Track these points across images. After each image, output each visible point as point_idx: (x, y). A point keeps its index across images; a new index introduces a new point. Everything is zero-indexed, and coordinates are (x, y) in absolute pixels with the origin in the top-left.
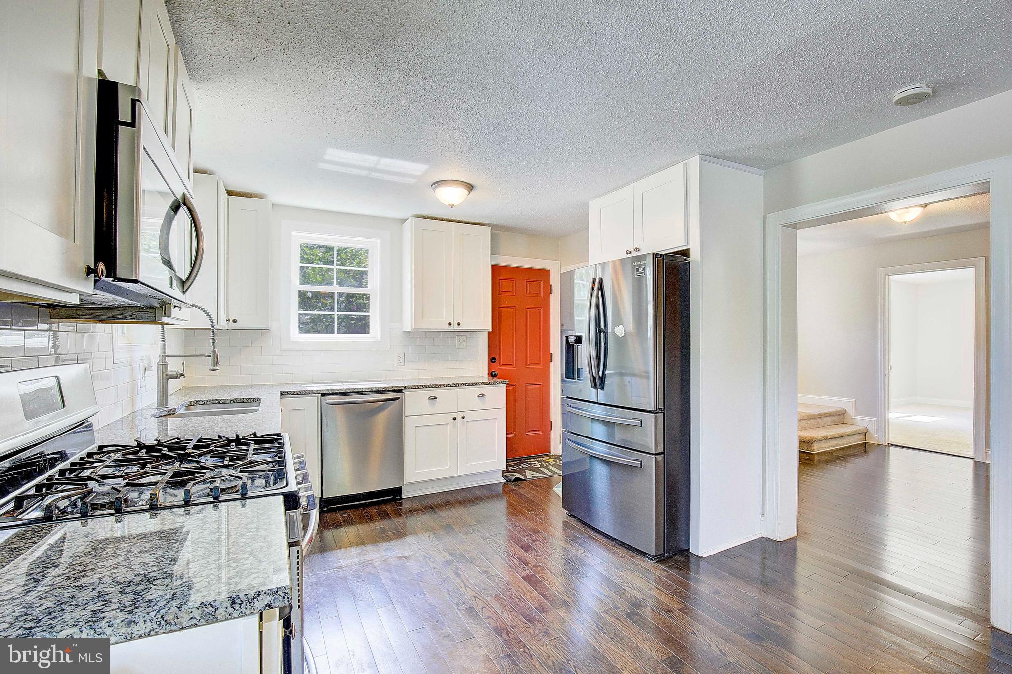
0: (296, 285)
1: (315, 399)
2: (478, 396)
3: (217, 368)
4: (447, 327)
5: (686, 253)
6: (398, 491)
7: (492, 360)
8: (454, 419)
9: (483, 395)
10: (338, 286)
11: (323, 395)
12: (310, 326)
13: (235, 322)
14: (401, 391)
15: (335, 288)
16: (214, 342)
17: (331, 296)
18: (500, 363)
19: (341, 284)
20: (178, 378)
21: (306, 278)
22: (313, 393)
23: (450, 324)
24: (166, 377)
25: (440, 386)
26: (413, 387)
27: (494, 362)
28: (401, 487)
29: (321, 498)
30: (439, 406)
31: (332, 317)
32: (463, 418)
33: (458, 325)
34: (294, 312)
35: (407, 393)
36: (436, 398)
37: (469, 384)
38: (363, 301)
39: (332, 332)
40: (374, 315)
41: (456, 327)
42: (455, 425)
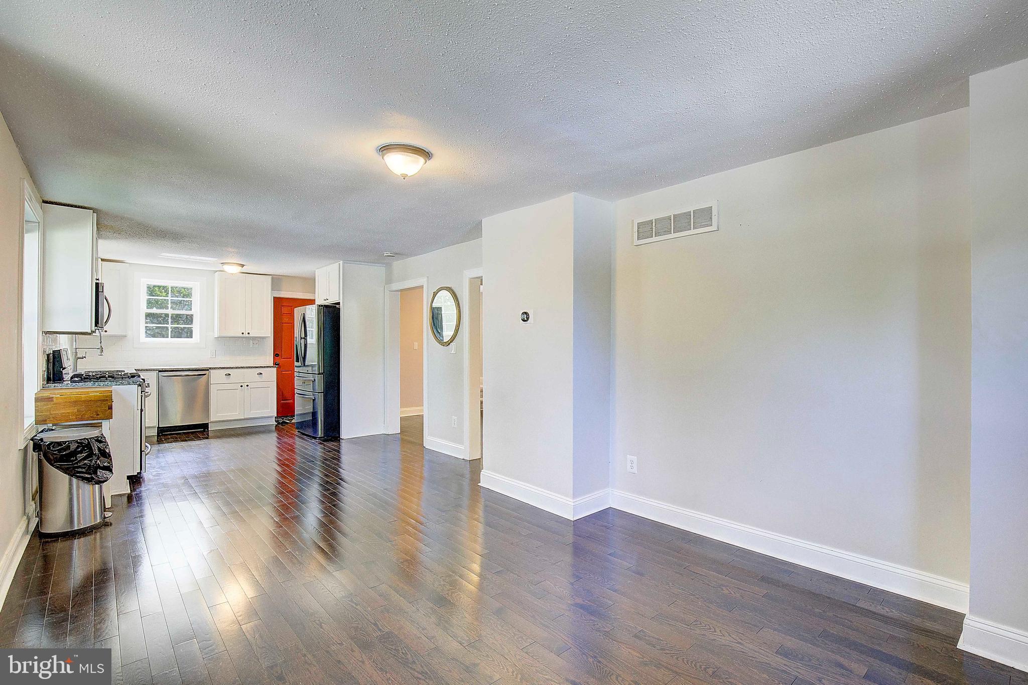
0: (144, 309)
1: (155, 373)
2: (257, 373)
3: (102, 354)
4: (241, 335)
5: (338, 304)
6: (205, 426)
7: (276, 355)
8: (242, 386)
9: (261, 374)
10: (171, 310)
11: (160, 371)
12: (152, 333)
13: (106, 331)
14: (208, 370)
15: (170, 311)
16: (101, 342)
17: (167, 315)
18: (282, 357)
19: (173, 308)
20: (83, 358)
21: (150, 304)
22: (154, 370)
23: (243, 333)
24: (77, 358)
25: (232, 368)
26: (215, 368)
27: (277, 357)
28: (208, 423)
29: (158, 428)
30: (231, 379)
31: (167, 328)
32: (247, 386)
33: (249, 333)
34: (142, 324)
35: (212, 371)
36: (230, 375)
37: (252, 367)
38: (189, 319)
39: (168, 337)
40: (196, 327)
41: (247, 335)
42: (242, 390)
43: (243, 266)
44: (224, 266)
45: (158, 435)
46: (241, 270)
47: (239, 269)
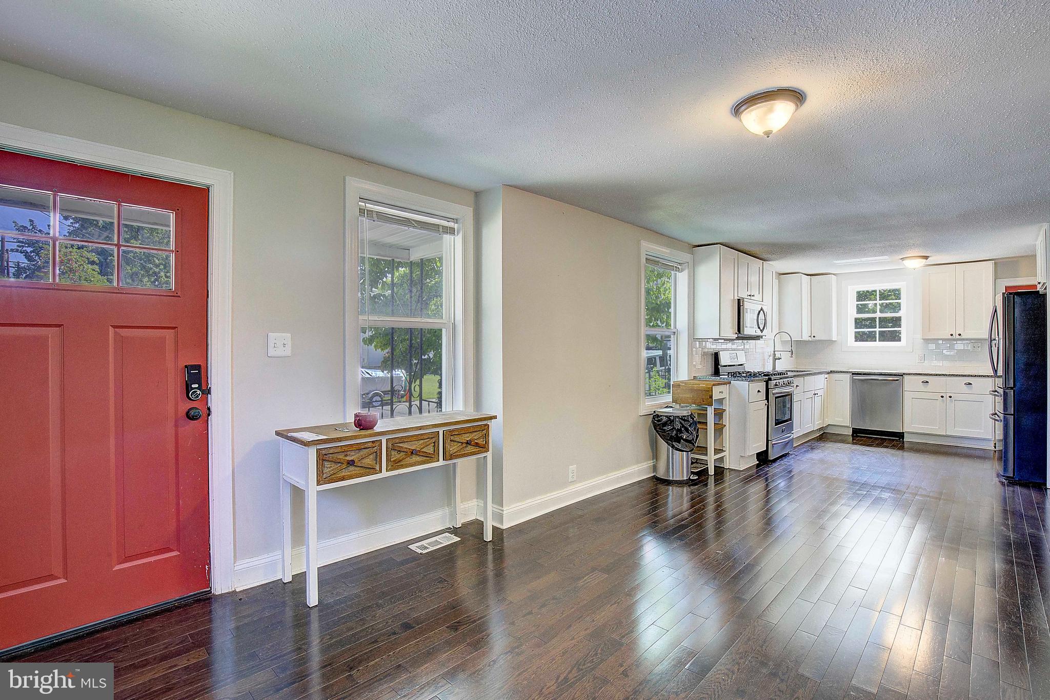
0: (853, 314)
1: (848, 376)
2: (965, 384)
4: (949, 337)
6: (901, 435)
8: (942, 397)
10: (879, 313)
11: (853, 374)
12: (860, 337)
13: (814, 337)
14: (902, 375)
15: (878, 315)
16: (792, 346)
17: (874, 319)
19: (881, 311)
21: (860, 310)
22: (847, 372)
23: (952, 335)
24: (775, 359)
25: (931, 375)
26: (909, 374)
28: (903, 433)
30: (929, 387)
31: (875, 332)
32: (950, 397)
33: (960, 335)
34: (851, 330)
35: (905, 377)
36: (927, 382)
37: (957, 376)
38: (897, 322)
39: (876, 341)
40: (904, 330)
41: (958, 337)
42: (943, 401)
43: (926, 258)
44: (904, 262)
45: (852, 435)
46: (925, 263)
47: (923, 262)
